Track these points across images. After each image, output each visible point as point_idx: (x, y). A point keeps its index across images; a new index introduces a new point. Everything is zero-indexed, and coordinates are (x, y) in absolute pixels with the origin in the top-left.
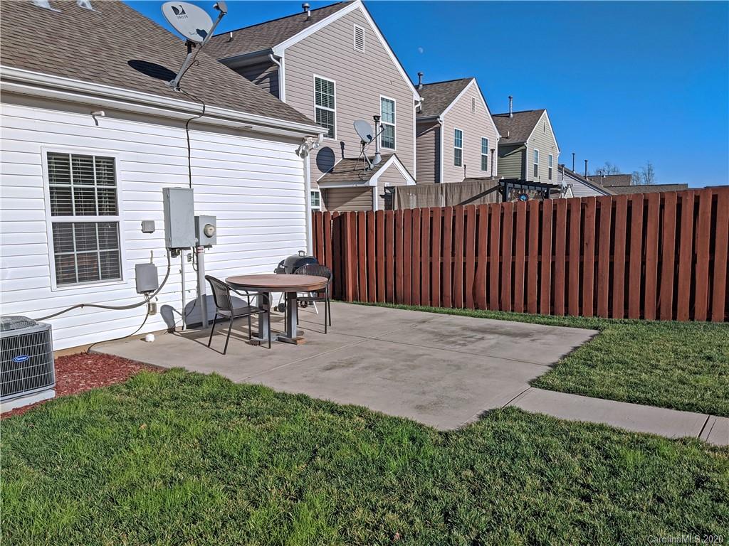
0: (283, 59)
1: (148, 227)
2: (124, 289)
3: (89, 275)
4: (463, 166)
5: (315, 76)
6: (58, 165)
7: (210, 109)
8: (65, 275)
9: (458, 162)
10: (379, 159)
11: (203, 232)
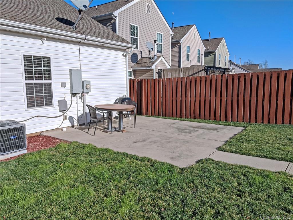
0: (118, 17)
1: (63, 85)
2: (54, 110)
3: (40, 104)
4: (190, 61)
5: (130, 24)
6: (28, 60)
7: (88, 37)
8: (31, 104)
9: (188, 59)
10: (156, 58)
11: (85, 87)
